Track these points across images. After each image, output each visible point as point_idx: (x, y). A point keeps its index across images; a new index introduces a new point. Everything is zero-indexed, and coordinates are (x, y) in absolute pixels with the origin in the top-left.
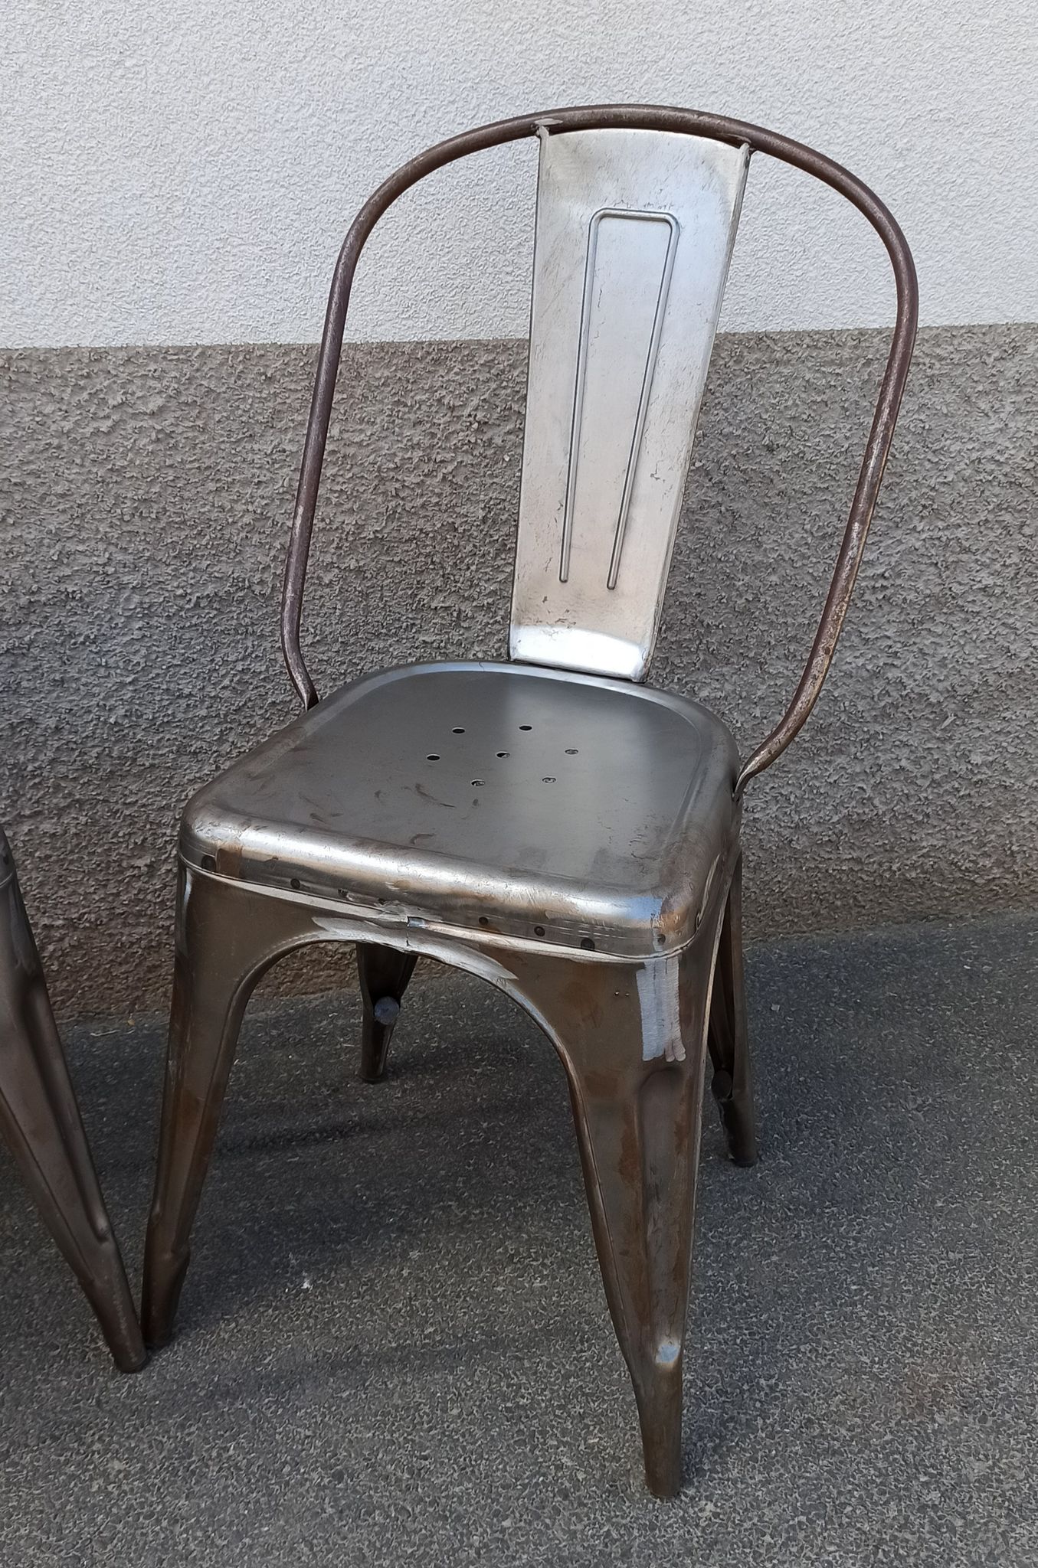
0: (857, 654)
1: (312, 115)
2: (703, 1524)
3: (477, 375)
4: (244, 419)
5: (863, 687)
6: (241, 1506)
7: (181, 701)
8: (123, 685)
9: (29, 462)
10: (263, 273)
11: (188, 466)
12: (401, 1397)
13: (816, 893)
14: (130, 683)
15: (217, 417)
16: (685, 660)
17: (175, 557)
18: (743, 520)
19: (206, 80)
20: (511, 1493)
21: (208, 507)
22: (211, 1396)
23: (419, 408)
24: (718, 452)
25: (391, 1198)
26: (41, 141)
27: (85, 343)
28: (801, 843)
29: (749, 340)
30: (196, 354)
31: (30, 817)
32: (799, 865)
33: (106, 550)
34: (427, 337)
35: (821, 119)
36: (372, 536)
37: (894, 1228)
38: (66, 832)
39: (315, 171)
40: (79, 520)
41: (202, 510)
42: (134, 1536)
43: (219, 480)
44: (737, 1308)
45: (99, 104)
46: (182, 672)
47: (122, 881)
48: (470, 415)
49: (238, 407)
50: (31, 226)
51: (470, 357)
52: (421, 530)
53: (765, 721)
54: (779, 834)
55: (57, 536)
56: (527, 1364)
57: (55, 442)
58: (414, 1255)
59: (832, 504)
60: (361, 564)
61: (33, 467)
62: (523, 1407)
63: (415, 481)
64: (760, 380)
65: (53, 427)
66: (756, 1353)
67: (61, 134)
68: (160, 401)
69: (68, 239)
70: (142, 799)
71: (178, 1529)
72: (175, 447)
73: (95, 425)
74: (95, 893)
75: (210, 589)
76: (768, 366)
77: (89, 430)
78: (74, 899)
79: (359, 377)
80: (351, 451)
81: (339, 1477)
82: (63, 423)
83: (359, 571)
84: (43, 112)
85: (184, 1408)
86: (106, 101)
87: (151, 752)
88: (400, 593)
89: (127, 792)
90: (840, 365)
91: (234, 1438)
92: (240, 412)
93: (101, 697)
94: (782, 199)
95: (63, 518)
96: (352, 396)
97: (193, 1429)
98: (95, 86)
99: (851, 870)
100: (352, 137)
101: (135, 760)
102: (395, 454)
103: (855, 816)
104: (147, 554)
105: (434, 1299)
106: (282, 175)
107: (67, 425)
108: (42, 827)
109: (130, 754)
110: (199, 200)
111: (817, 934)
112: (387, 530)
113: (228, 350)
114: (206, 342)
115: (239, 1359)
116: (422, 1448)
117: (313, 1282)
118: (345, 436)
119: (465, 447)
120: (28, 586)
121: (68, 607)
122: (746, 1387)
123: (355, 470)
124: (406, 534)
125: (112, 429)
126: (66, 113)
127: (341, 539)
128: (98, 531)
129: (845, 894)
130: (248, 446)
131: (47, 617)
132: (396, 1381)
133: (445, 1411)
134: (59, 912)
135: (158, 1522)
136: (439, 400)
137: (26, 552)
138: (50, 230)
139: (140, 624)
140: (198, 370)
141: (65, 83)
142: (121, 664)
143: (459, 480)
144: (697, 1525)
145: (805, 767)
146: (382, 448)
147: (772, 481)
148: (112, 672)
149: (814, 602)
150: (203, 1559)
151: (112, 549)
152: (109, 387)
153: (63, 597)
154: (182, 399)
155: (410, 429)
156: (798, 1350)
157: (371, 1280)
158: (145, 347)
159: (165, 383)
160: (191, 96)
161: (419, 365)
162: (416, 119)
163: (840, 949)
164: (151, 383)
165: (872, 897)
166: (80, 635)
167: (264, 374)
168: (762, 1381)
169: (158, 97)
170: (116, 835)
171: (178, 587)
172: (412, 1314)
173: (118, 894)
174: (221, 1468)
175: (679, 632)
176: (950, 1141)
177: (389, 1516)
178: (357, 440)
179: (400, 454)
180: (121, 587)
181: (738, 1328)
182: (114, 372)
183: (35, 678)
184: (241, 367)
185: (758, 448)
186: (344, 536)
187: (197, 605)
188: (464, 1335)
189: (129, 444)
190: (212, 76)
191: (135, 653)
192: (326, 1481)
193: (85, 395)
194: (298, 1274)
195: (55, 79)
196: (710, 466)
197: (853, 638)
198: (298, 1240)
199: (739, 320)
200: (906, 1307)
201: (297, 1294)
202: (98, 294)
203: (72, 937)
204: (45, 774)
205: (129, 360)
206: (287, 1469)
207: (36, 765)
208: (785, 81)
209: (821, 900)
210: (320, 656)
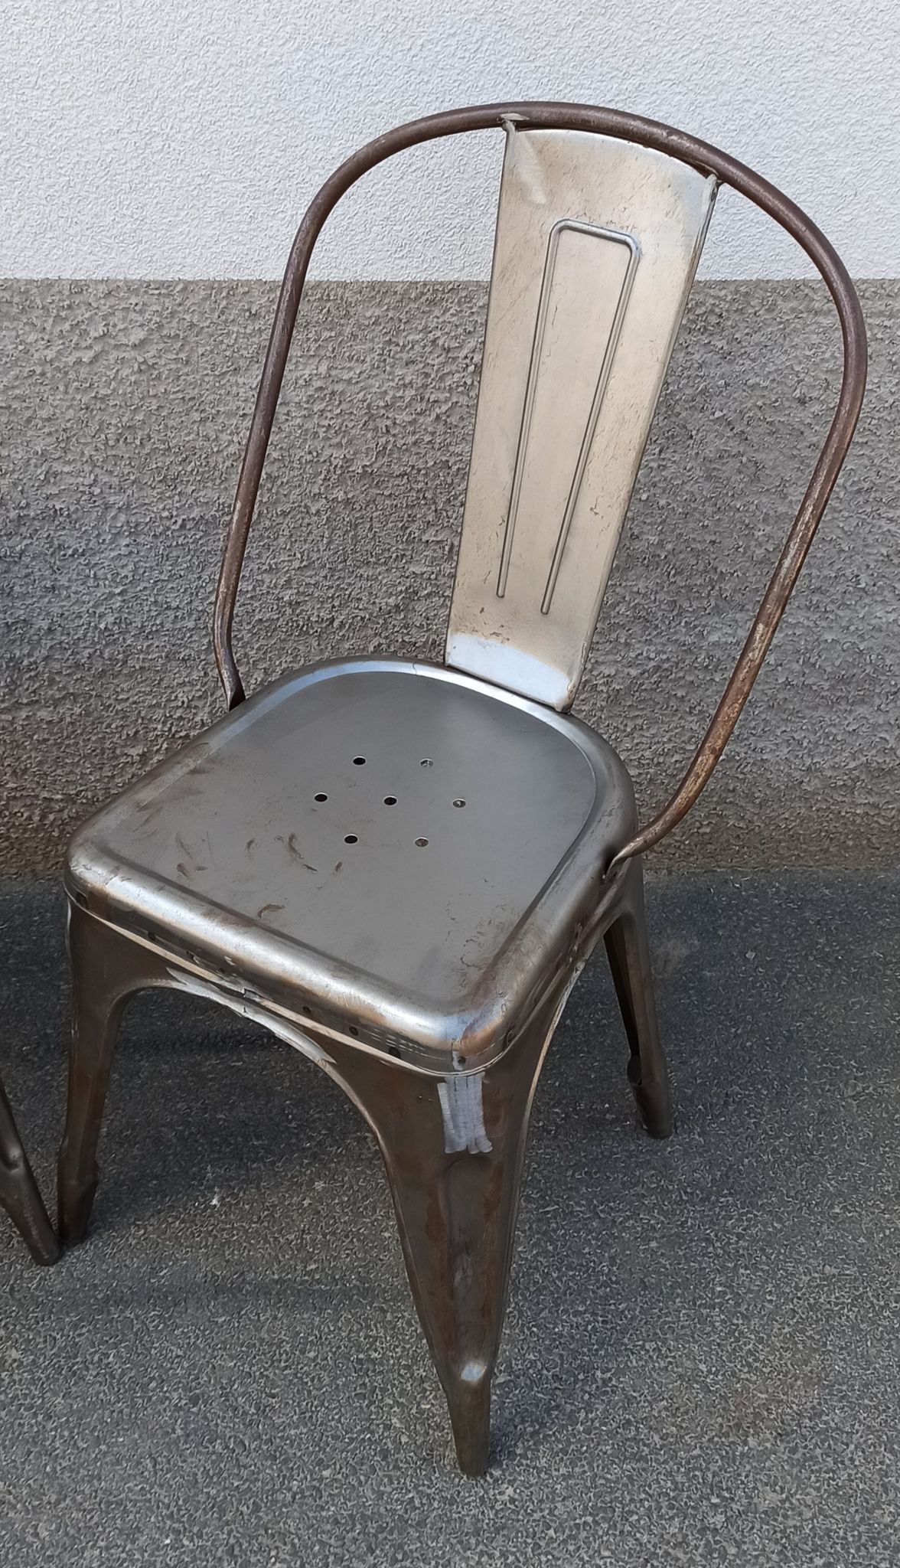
0: (890, 609)
1: (298, 50)
2: (498, 1506)
3: (475, 317)
4: (228, 353)
5: (894, 642)
6: (107, 1413)
7: (169, 613)
8: (112, 595)
9: (13, 387)
10: (246, 210)
11: (171, 397)
12: (268, 1331)
13: (827, 831)
14: (119, 594)
15: (201, 350)
16: (695, 604)
17: (160, 481)
18: (767, 472)
19: (185, 13)
20: (339, 1444)
21: (192, 436)
22: (106, 1300)
23: (412, 348)
24: (742, 403)
25: (314, 1121)
26: (14, 76)
27: (66, 275)
28: (812, 784)
29: (784, 289)
30: (178, 289)
31: (27, 704)
32: (808, 805)
33: (91, 472)
34: (422, 277)
35: (886, 52)
36: (360, 471)
37: (781, 1230)
38: (61, 720)
39: (301, 107)
40: (65, 442)
41: (187, 439)
42: (12, 1424)
43: (203, 411)
44: (600, 1292)
45: (72, 39)
46: (170, 586)
47: (115, 766)
48: (466, 357)
49: (222, 342)
50: (7, 161)
51: (469, 299)
52: (413, 467)
53: (779, 668)
54: (789, 775)
55: (44, 456)
56: (389, 1317)
57: (39, 370)
58: (319, 1185)
59: (870, 458)
60: (350, 496)
61: (17, 392)
62: (373, 1361)
63: (406, 419)
64: (795, 330)
65: (36, 356)
66: (601, 1344)
67: (34, 70)
68: (141, 334)
69: (45, 174)
70: (133, 696)
71: (50, 1425)
72: (159, 377)
73: (78, 354)
74: (91, 774)
75: (195, 513)
76: (804, 315)
77: (71, 359)
78: (72, 778)
79: (347, 316)
80: (339, 387)
81: (194, 1400)
82: (46, 352)
83: (347, 502)
84: (15, 46)
85: (81, 1308)
86: (79, 36)
87: (141, 657)
88: (390, 525)
89: (119, 690)
90: (890, 317)
91: (116, 1346)
92: (224, 346)
93: (91, 604)
94: (833, 138)
95: (48, 440)
96: (340, 334)
97: (84, 1330)
98: (67, 18)
99: (867, 814)
100: (341, 72)
101: (125, 662)
102: (386, 392)
103: (874, 764)
104: (132, 478)
105: (324, 1236)
106: (266, 111)
107: (50, 354)
108: (39, 714)
109: (120, 656)
110: (179, 136)
111: (824, 870)
112: (376, 465)
113: (212, 286)
114: (188, 277)
115: (139, 1267)
116: (273, 1386)
117: (222, 1199)
118: (333, 373)
119: (460, 389)
120: (17, 502)
121: (57, 523)
122: (581, 1377)
123: (344, 406)
124: (397, 469)
125: (95, 359)
126: (38, 48)
127: (329, 471)
128: (83, 454)
129: (858, 835)
130: (233, 380)
131: (36, 530)
132: (268, 1314)
133: (303, 1352)
134: (58, 787)
135: (35, 1415)
136: (434, 341)
137: (14, 471)
138: (27, 165)
139: (127, 541)
140: (180, 305)
141: (36, 18)
142: (109, 576)
143: (454, 420)
144: (492, 1508)
145: (823, 714)
146: (372, 386)
147: (802, 433)
148: (101, 583)
149: (843, 556)
150: (63, 1458)
151: (97, 471)
152: (90, 319)
153: (51, 512)
154: (165, 332)
155: (401, 368)
156: (643, 1347)
157: (274, 1206)
158: (126, 281)
159: (147, 316)
160: (168, 29)
161: (412, 305)
162: (412, 53)
163: (843, 889)
164: (133, 316)
165: (887, 840)
166: (69, 547)
167: (249, 310)
168: (598, 1373)
169: (134, 31)
170: (109, 726)
171: (164, 509)
172: (301, 1248)
173: (113, 777)
174: (98, 1374)
175: (690, 577)
176: (874, 1140)
177: (227, 1447)
178: (345, 377)
179: (391, 393)
180: (107, 507)
181: (594, 1314)
182: (95, 305)
183: (27, 584)
184: (224, 303)
185: (787, 399)
186: (332, 468)
187: (183, 526)
188: (341, 1278)
189: (111, 374)
190: (190, 9)
191: (123, 567)
192: (184, 1402)
193: (67, 326)
194: (210, 1188)
195: (26, 13)
196: (732, 416)
197: (886, 593)
198: (219, 1152)
199: (775, 266)
200: (762, 1318)
201: (205, 1210)
202: (78, 228)
203: (71, 810)
204: (40, 669)
205: (110, 293)
206: (153, 1385)
207: (32, 660)
208: (843, 9)
209: (832, 839)
210: (308, 580)
